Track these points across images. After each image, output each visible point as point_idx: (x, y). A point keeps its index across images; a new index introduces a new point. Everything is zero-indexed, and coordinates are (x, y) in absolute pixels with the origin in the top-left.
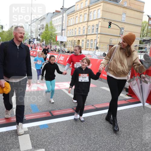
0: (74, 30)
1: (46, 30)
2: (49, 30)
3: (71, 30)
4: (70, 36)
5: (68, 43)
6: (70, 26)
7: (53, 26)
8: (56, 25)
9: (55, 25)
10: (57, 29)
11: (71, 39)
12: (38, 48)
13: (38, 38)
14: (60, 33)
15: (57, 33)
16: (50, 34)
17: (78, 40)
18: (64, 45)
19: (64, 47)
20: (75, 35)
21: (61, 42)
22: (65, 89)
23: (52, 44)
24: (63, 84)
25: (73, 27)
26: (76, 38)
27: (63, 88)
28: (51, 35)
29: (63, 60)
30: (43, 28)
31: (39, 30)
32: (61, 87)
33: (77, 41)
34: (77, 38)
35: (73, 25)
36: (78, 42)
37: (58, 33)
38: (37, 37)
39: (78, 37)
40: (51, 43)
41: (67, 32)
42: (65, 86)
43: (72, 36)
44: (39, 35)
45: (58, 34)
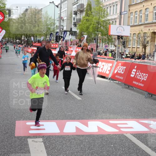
0: (143, 11)
1: (87, 15)
2: (93, 14)
3: (138, 13)
4: (135, 24)
5: (131, 38)
6: (136, 4)
7: (101, 6)
8: (108, 4)
9: (105, 4)
10: (109, 12)
11: (137, 30)
12: (72, 49)
13: (73, 30)
14: (115, 19)
15: (109, 20)
16: (96, 21)
17: (152, 31)
18: (124, 42)
19: (124, 47)
20: (146, 22)
21: (118, 36)
22: (132, 134)
23: (99, 41)
24: (126, 124)
25: (142, 6)
26: (148, 29)
27: (127, 132)
28: (98, 23)
29: (123, 73)
30: (81, 12)
31: (74, 16)
32: (122, 130)
33: (149, 34)
34: (151, 28)
35: (141, 3)
36: (153, 36)
37: (112, 19)
38: (71, 29)
39: (152, 26)
40: (98, 39)
41: (129, 17)
42: (132, 128)
43: (140, 23)
44: (75, 25)
45: (111, 22)
